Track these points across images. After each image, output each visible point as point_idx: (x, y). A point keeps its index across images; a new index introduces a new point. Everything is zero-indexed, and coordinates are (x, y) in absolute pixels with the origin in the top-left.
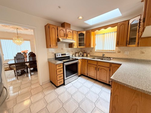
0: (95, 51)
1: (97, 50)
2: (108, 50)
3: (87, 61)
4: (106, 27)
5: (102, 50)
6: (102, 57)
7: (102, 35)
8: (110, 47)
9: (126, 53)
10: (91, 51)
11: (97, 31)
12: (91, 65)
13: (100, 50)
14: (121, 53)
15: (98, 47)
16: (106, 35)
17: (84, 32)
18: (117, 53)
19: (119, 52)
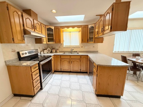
0: (64, 47)
1: (65, 46)
2: (74, 46)
3: (59, 56)
4: (73, 27)
5: (70, 46)
6: (71, 52)
7: (69, 33)
8: (76, 43)
9: (86, 47)
10: (59, 47)
11: (65, 28)
12: (65, 60)
13: (68, 46)
14: (83, 48)
15: (66, 44)
16: (72, 33)
17: (53, 28)
18: (81, 48)
19: (82, 47)
